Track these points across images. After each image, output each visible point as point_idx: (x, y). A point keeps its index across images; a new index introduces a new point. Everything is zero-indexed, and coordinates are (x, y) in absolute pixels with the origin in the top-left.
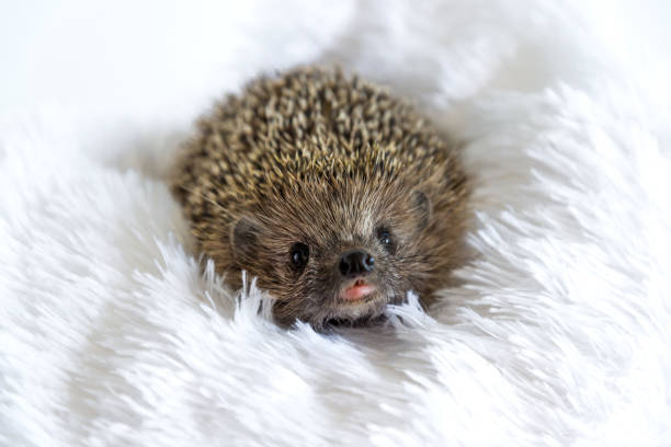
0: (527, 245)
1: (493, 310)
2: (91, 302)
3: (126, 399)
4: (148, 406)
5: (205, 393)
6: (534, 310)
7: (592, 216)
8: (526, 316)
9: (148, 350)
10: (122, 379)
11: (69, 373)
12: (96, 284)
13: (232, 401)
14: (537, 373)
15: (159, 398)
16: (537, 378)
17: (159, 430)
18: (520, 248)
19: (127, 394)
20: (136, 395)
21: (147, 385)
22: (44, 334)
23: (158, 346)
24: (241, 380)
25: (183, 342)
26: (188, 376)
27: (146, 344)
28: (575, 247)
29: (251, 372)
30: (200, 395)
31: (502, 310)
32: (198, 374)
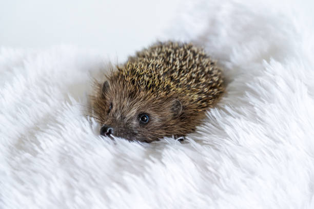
0: (229, 119)
1: (204, 142)
2: (41, 111)
3: (34, 145)
4: (41, 149)
5: (66, 148)
6: (221, 144)
7: (264, 113)
8: (217, 147)
9: (51, 129)
10: (36, 137)
11: (22, 135)
12: (47, 105)
13: (76, 154)
14: (210, 168)
15: (47, 147)
16: (210, 171)
17: (42, 159)
18: (226, 120)
19: (35, 143)
20: (38, 144)
21: (44, 141)
22: (17, 119)
23: (56, 129)
24: (84, 147)
25: (66, 129)
26: (62, 141)
27: (51, 127)
28: (252, 124)
29: (88, 145)
30: (64, 149)
31: (208, 143)
32: (66, 141)
